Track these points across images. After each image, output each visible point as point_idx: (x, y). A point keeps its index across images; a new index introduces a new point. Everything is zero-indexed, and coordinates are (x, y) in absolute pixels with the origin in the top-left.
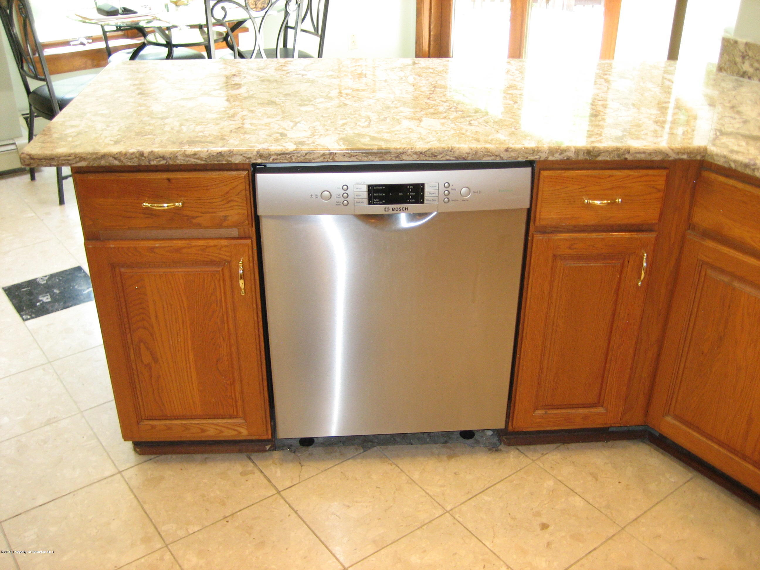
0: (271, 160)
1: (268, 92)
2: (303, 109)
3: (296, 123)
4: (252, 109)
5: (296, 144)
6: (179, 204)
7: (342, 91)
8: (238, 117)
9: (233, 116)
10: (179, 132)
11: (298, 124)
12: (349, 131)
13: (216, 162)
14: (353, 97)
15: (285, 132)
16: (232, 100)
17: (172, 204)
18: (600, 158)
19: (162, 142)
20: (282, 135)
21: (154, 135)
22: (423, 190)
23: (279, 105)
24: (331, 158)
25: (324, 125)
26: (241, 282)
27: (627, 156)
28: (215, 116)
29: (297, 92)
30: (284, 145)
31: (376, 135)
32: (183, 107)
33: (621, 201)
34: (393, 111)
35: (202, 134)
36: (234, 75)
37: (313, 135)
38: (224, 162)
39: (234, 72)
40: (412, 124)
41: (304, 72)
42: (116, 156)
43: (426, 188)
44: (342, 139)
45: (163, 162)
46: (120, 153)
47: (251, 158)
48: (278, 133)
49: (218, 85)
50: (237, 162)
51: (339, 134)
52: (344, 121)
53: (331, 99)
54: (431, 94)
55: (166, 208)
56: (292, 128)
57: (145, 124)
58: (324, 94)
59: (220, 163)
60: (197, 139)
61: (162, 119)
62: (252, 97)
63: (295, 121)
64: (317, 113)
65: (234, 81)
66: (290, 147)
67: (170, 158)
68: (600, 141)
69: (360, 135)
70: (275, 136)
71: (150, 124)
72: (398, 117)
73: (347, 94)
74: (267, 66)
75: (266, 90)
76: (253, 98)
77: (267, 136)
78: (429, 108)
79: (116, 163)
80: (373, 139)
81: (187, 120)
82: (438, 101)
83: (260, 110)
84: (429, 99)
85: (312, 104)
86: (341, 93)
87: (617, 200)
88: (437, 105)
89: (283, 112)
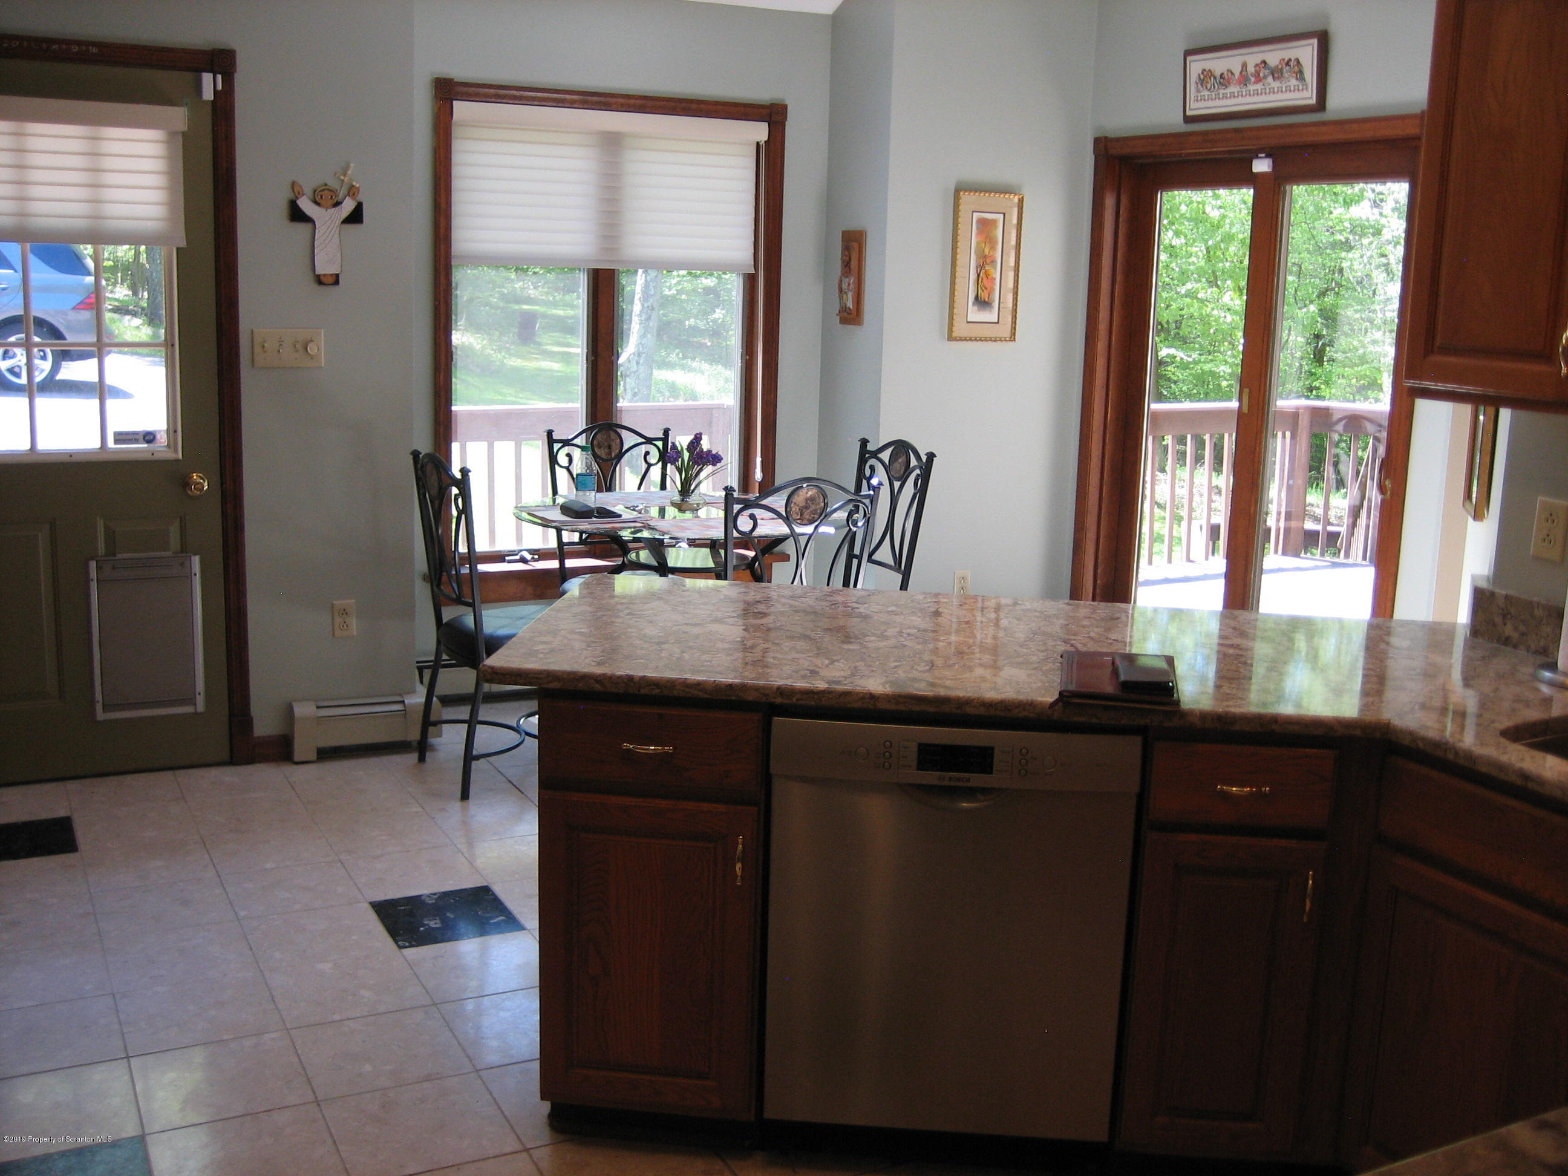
0: (794, 700)
1: (801, 625)
2: (846, 646)
3: (832, 662)
4: (777, 642)
5: (828, 682)
6: (669, 749)
7: (904, 631)
8: (759, 649)
9: (753, 647)
10: (678, 659)
11: (836, 663)
12: (901, 674)
13: (724, 698)
14: (917, 638)
15: (817, 670)
16: (751, 630)
17: (660, 748)
18: (1237, 727)
19: (657, 667)
20: (812, 672)
21: (648, 660)
22: (992, 756)
23: (815, 639)
24: (872, 703)
25: (871, 666)
26: (739, 866)
27: (1274, 727)
28: (726, 646)
29: (842, 627)
30: (813, 682)
31: (936, 681)
32: (685, 632)
33: (1269, 791)
34: (966, 657)
35: (709, 663)
36: (759, 602)
37: (853, 675)
38: (733, 698)
39: (758, 598)
40: (987, 673)
41: (855, 605)
42: (599, 679)
43: (996, 751)
44: (890, 682)
45: (656, 691)
46: (604, 675)
47: (768, 695)
48: (808, 670)
49: (733, 611)
50: (750, 698)
51: (887, 677)
52: (896, 664)
53: (887, 638)
54: (1026, 641)
55: (652, 752)
56: (827, 666)
57: (636, 647)
58: (878, 632)
59: (729, 698)
60: (703, 668)
61: (659, 643)
62: (779, 628)
63: (832, 659)
64: (864, 653)
65: (757, 608)
66: (821, 685)
67: (666, 687)
68: (1239, 706)
69: (914, 680)
70: (802, 673)
71: (642, 648)
72: (972, 664)
73: (909, 635)
74: (805, 594)
75: (799, 623)
76: (781, 629)
77: (793, 671)
78: (1017, 657)
79: (598, 687)
80: (933, 685)
81: (690, 648)
82: (1033, 650)
83: (787, 644)
84: (1021, 646)
85: (859, 643)
86: (901, 632)
87: (1263, 789)
88: (1030, 655)
89: (818, 648)
